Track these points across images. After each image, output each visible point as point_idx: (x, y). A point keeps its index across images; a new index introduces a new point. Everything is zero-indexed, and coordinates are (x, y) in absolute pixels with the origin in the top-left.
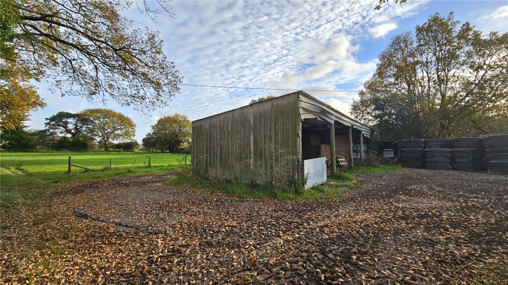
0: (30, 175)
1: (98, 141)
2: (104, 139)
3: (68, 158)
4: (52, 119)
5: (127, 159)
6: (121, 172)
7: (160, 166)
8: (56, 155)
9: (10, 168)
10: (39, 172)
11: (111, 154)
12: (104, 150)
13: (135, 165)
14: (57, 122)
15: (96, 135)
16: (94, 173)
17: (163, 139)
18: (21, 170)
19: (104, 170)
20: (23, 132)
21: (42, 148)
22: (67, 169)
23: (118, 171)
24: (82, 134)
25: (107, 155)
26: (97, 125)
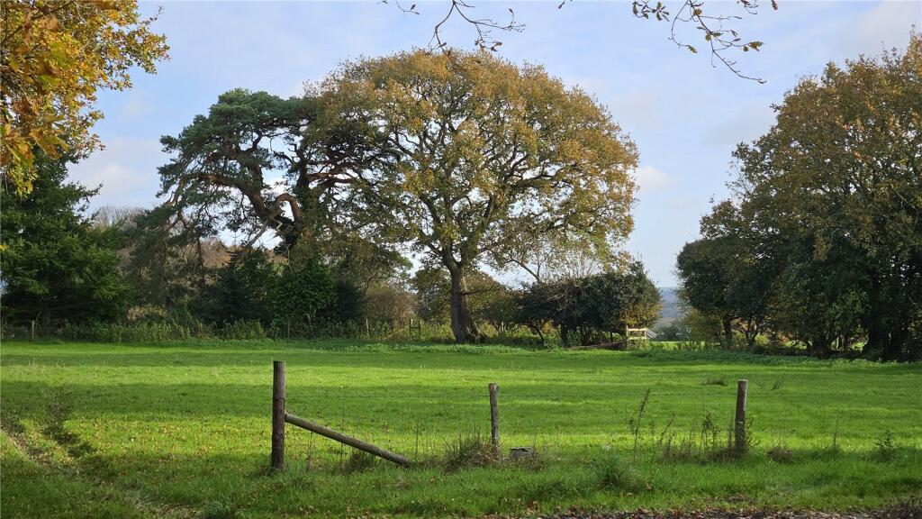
0: (100, 469)
1: (412, 273)
2: (445, 255)
3: (267, 378)
4: (193, 141)
5: (586, 393)
6: (557, 484)
7: (815, 455)
8: (211, 362)
9: (21, 429)
10: (141, 456)
11: (493, 363)
12: (446, 330)
13: (648, 439)
14: (215, 158)
15: (404, 235)
16: (401, 475)
17: (822, 249)
18: (65, 439)
19: (457, 461)
20: (71, 225)
21: (151, 319)
22: (267, 447)
23: (538, 477)
24: (333, 225)
25: (467, 366)
26: (407, 166)
